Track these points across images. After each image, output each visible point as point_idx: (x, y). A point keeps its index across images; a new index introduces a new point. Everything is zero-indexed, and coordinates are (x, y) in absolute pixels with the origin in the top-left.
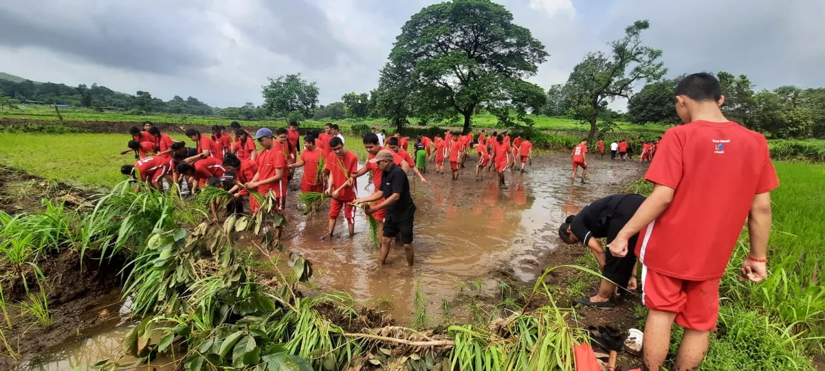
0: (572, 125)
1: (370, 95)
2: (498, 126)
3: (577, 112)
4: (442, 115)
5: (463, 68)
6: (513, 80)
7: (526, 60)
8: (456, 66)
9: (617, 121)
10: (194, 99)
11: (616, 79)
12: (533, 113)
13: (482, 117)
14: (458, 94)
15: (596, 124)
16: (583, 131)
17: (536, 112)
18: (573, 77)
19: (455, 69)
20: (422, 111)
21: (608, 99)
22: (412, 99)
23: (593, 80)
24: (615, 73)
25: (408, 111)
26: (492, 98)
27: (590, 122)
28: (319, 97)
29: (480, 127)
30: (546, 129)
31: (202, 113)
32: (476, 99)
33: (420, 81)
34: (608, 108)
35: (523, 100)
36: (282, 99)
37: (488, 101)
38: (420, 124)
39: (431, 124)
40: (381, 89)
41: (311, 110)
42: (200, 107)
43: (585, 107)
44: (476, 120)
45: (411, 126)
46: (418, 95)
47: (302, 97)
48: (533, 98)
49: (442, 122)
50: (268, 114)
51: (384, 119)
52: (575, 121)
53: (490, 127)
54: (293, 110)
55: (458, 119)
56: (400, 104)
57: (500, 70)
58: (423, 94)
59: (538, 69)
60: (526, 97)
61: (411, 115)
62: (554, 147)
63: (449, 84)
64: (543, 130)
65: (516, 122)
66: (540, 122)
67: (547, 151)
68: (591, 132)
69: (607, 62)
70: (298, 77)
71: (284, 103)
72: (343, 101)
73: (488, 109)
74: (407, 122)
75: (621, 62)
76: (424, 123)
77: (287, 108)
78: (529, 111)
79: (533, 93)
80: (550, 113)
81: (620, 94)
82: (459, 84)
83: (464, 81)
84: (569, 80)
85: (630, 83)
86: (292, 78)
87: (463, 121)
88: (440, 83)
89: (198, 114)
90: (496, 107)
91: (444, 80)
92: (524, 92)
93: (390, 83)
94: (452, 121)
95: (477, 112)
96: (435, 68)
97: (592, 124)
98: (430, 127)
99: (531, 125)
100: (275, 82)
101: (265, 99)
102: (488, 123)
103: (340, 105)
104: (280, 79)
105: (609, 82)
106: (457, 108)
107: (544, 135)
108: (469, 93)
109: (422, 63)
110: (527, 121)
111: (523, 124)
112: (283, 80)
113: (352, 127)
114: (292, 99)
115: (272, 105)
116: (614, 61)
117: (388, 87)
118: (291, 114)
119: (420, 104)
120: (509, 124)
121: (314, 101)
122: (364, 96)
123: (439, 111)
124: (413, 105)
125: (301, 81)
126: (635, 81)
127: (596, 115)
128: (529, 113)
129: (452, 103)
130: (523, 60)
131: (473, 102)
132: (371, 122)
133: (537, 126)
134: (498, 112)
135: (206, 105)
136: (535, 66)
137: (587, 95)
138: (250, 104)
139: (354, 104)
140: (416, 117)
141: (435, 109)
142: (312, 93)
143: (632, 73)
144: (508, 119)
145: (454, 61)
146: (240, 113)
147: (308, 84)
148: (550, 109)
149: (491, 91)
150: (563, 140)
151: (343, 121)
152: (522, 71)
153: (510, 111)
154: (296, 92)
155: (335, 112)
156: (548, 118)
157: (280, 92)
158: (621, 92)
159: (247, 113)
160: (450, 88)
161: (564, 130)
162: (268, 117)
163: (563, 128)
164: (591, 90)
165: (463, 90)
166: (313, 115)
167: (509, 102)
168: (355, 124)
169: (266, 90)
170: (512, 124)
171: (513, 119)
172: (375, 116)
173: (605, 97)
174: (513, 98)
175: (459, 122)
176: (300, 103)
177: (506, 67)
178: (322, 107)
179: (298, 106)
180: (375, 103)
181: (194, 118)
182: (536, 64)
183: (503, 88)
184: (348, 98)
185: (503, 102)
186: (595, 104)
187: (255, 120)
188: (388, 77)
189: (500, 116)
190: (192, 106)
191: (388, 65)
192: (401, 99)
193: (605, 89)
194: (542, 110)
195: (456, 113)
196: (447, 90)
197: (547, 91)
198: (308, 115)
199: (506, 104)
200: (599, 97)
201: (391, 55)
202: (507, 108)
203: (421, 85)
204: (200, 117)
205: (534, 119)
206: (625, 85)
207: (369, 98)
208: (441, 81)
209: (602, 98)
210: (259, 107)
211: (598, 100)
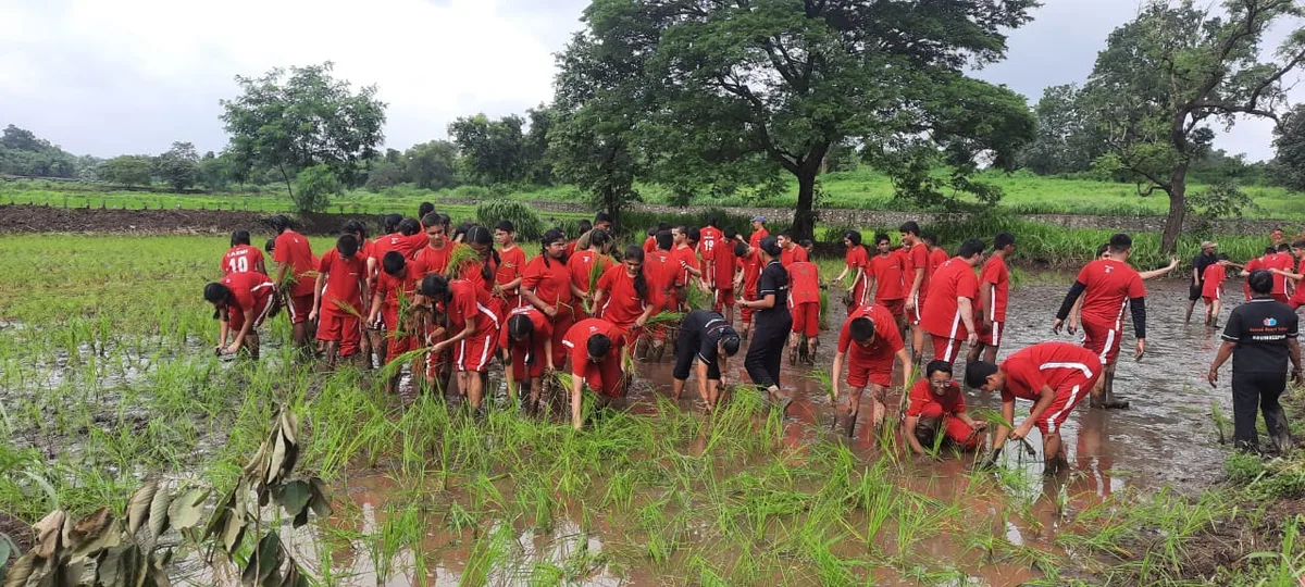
0: (1111, 198)
1: (530, 121)
2: (893, 205)
3: (1126, 162)
4: (735, 174)
5: (791, 47)
6: (936, 76)
7: (972, 18)
8: (772, 39)
9: (1243, 184)
10: (25, 134)
11: (1236, 67)
12: (998, 164)
13: (847, 178)
14: (780, 116)
15: (1186, 194)
16: (1146, 215)
17: (1003, 163)
18: (1105, 62)
19: (769, 49)
20: (679, 165)
21: (1213, 122)
22: (652, 132)
23: (1170, 70)
24: (1233, 51)
25: (637, 166)
26: (876, 127)
27: (1167, 189)
28: (385, 129)
29: (843, 207)
30: (1036, 211)
31: (43, 171)
32: (830, 130)
33: (670, 81)
34: (1215, 148)
35: (966, 128)
36: (279, 134)
37: (866, 136)
38: (672, 202)
39: (704, 200)
40: (561, 104)
41: (362, 163)
42: (42, 157)
43: (1148, 148)
44: (833, 189)
45: (646, 208)
46: (667, 120)
47: (336, 129)
48: (995, 125)
49: (736, 196)
50: (239, 178)
51: (569, 189)
52: (1120, 187)
53: (871, 207)
54: (311, 163)
55: (778, 188)
56: (617, 146)
57: (899, 50)
58: (681, 119)
59: (1007, 42)
60: (974, 121)
61: (646, 176)
62: (1064, 261)
63: (753, 88)
64: (1026, 212)
65: (947, 191)
66: (1020, 192)
67: (1045, 276)
68: (1170, 217)
69: (1209, 18)
70: (325, 73)
71: (285, 143)
72: (453, 139)
73: (866, 155)
74: (635, 196)
75: (1251, 16)
76: (682, 199)
77: (295, 157)
78: (983, 159)
79: (997, 110)
80: (1043, 167)
81: (1250, 109)
82: (782, 88)
83: (796, 78)
84: (1097, 71)
85: (1277, 77)
86: (310, 76)
87: (793, 192)
88: (727, 87)
89: (33, 175)
90: (887, 148)
91: (737, 79)
92: (969, 106)
93: (587, 87)
94: (763, 195)
95: (833, 167)
96: (715, 47)
97: (1172, 196)
98: (700, 210)
99: (992, 203)
100: (260, 86)
101: (232, 135)
102: (863, 197)
103: (443, 150)
104: (273, 76)
105: (1218, 75)
106: (776, 155)
107: (1031, 230)
108: (809, 114)
109: (677, 32)
110: (979, 190)
111: (970, 198)
112: (283, 82)
113: (480, 211)
114: (306, 133)
115: (249, 149)
116: (1229, 15)
117: (580, 98)
118: (306, 175)
119: (674, 146)
120: (928, 199)
121: (371, 140)
122: (513, 124)
123: (726, 165)
124: (651, 148)
125: (334, 82)
126: (1296, 69)
127: (1183, 169)
128: (982, 166)
129: (760, 141)
130: (962, 18)
131: (822, 139)
132: (533, 196)
133: (1009, 201)
134: (894, 165)
135: (57, 150)
136: (997, 35)
137: (1151, 112)
138: (187, 146)
139: (484, 146)
140: (661, 181)
141: (715, 157)
142: (368, 117)
143: (1285, 48)
144: (923, 184)
145: (768, 26)
146: (155, 172)
147: (355, 92)
148: (1045, 155)
149: (873, 106)
150: (1088, 243)
151: (452, 193)
152: (962, 50)
153: (929, 160)
154: (321, 113)
155: (428, 167)
156: (1038, 179)
157: (274, 114)
158: (1253, 103)
159: (177, 171)
160: (756, 98)
161: (1088, 212)
162: (236, 185)
163: (1085, 206)
164: (1164, 100)
165: (792, 106)
166: (366, 177)
167: (925, 135)
168: (486, 204)
169: (235, 111)
170: (937, 198)
171: (939, 183)
172: (544, 179)
173: (1204, 115)
174: (936, 126)
175: (784, 196)
176: (331, 146)
177: (912, 40)
178: (393, 154)
179: (323, 154)
180: (544, 144)
181: (20, 187)
182: (1002, 29)
183: (909, 97)
184: (468, 130)
185: (909, 137)
186: (1178, 137)
187: (197, 192)
188: (581, 70)
189: (901, 176)
190: (17, 152)
191: (579, 38)
192: (617, 131)
193: (1207, 94)
194: (1020, 156)
195: (776, 171)
196: (747, 104)
197: (1033, 102)
198: (351, 178)
199: (917, 142)
200: (1189, 118)
201: (590, 12)
202: (921, 151)
203: (675, 94)
204: (39, 182)
205: (1000, 181)
206: (1263, 83)
207: (526, 130)
208: (728, 80)
209: (1195, 120)
210: (211, 155)
211: (1185, 126)
